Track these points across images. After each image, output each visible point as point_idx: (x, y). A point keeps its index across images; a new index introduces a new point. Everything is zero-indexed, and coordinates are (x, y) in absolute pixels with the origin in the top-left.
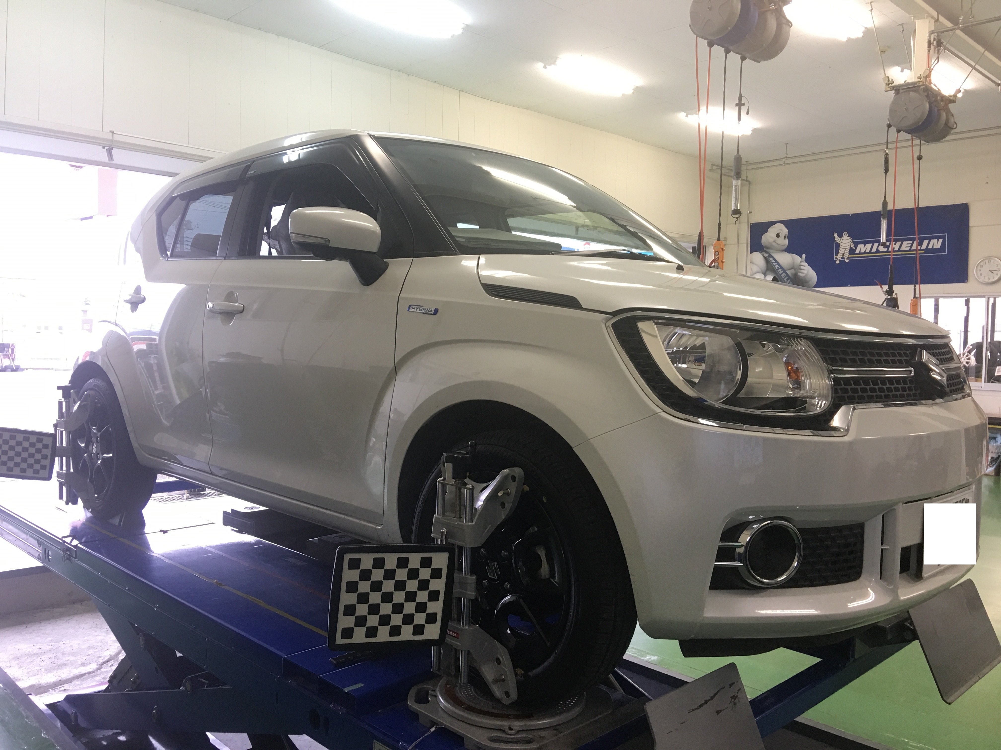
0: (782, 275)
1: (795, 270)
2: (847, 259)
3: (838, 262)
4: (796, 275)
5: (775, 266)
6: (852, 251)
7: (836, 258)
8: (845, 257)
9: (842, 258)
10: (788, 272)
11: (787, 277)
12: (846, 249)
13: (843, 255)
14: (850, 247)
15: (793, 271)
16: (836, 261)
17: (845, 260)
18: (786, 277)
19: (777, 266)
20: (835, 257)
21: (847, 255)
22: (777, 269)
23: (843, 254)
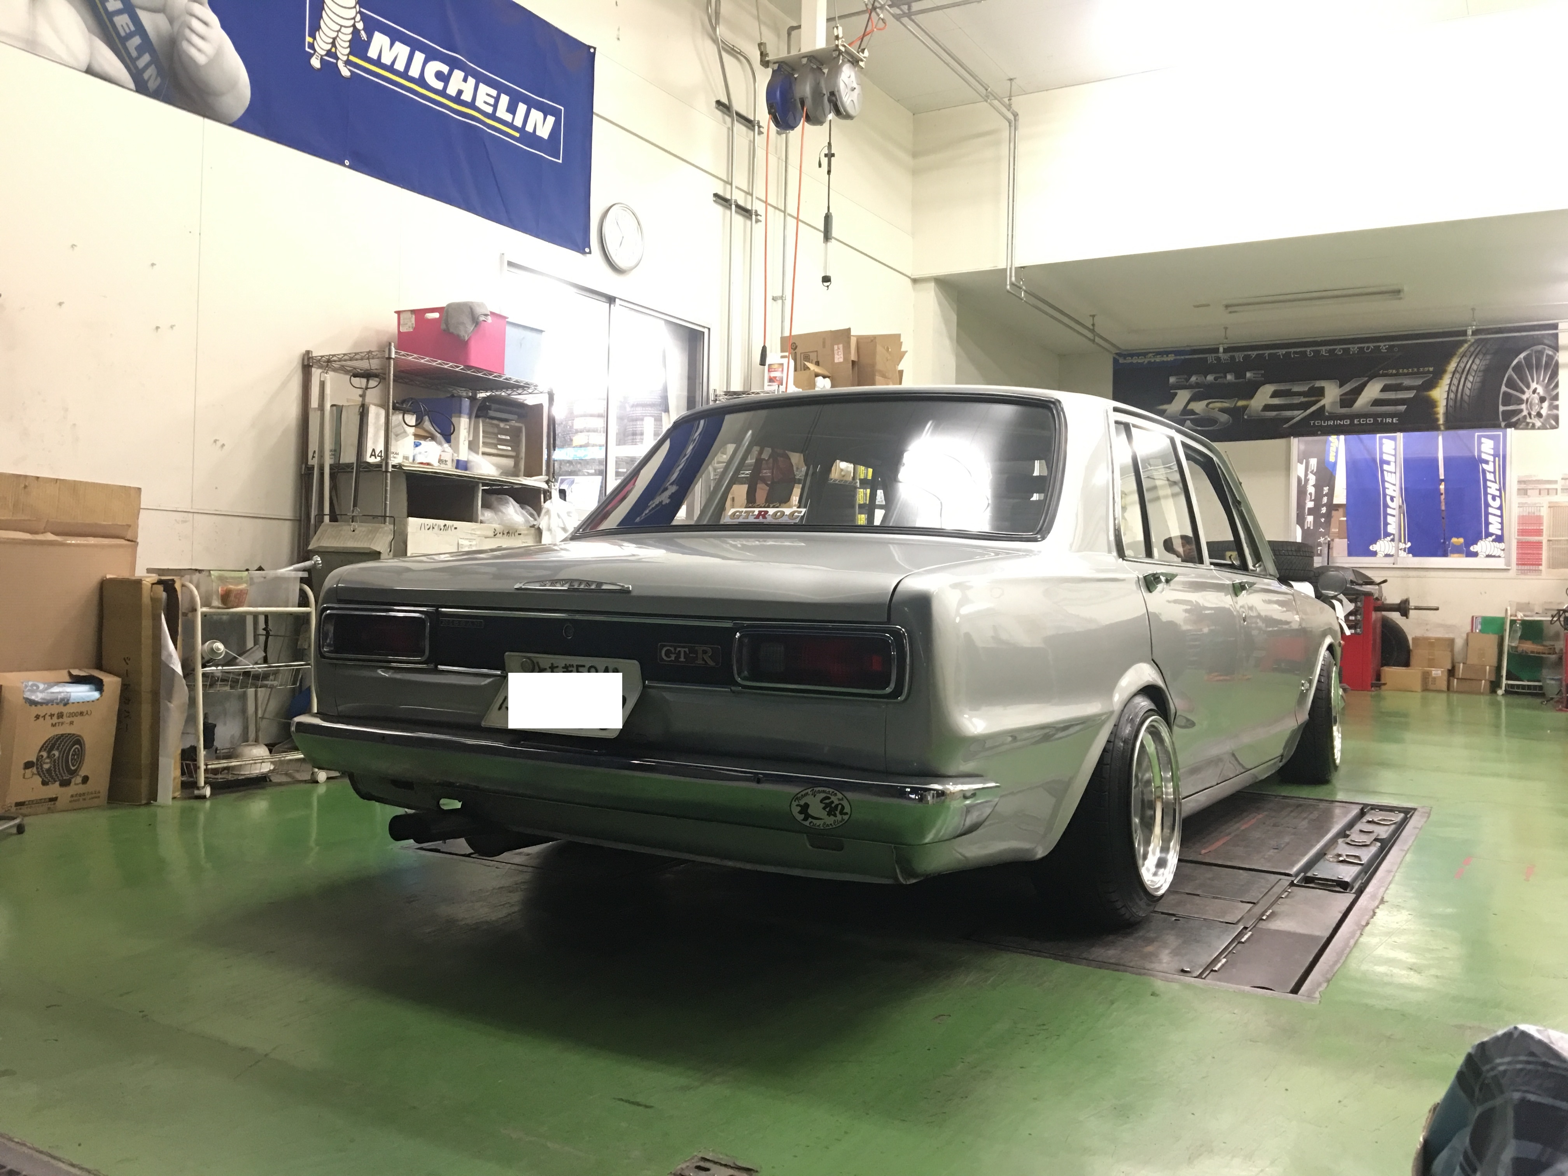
1: (171, 21)
2: (348, 63)
3: (316, 63)
4: (173, 46)
6: (359, 46)
7: (312, 46)
8: (339, 55)
9: (329, 53)
12: (341, 26)
13: (333, 44)
14: (354, 26)
16: (311, 55)
17: (341, 65)
20: (308, 39)
21: (343, 51)
23: (334, 39)
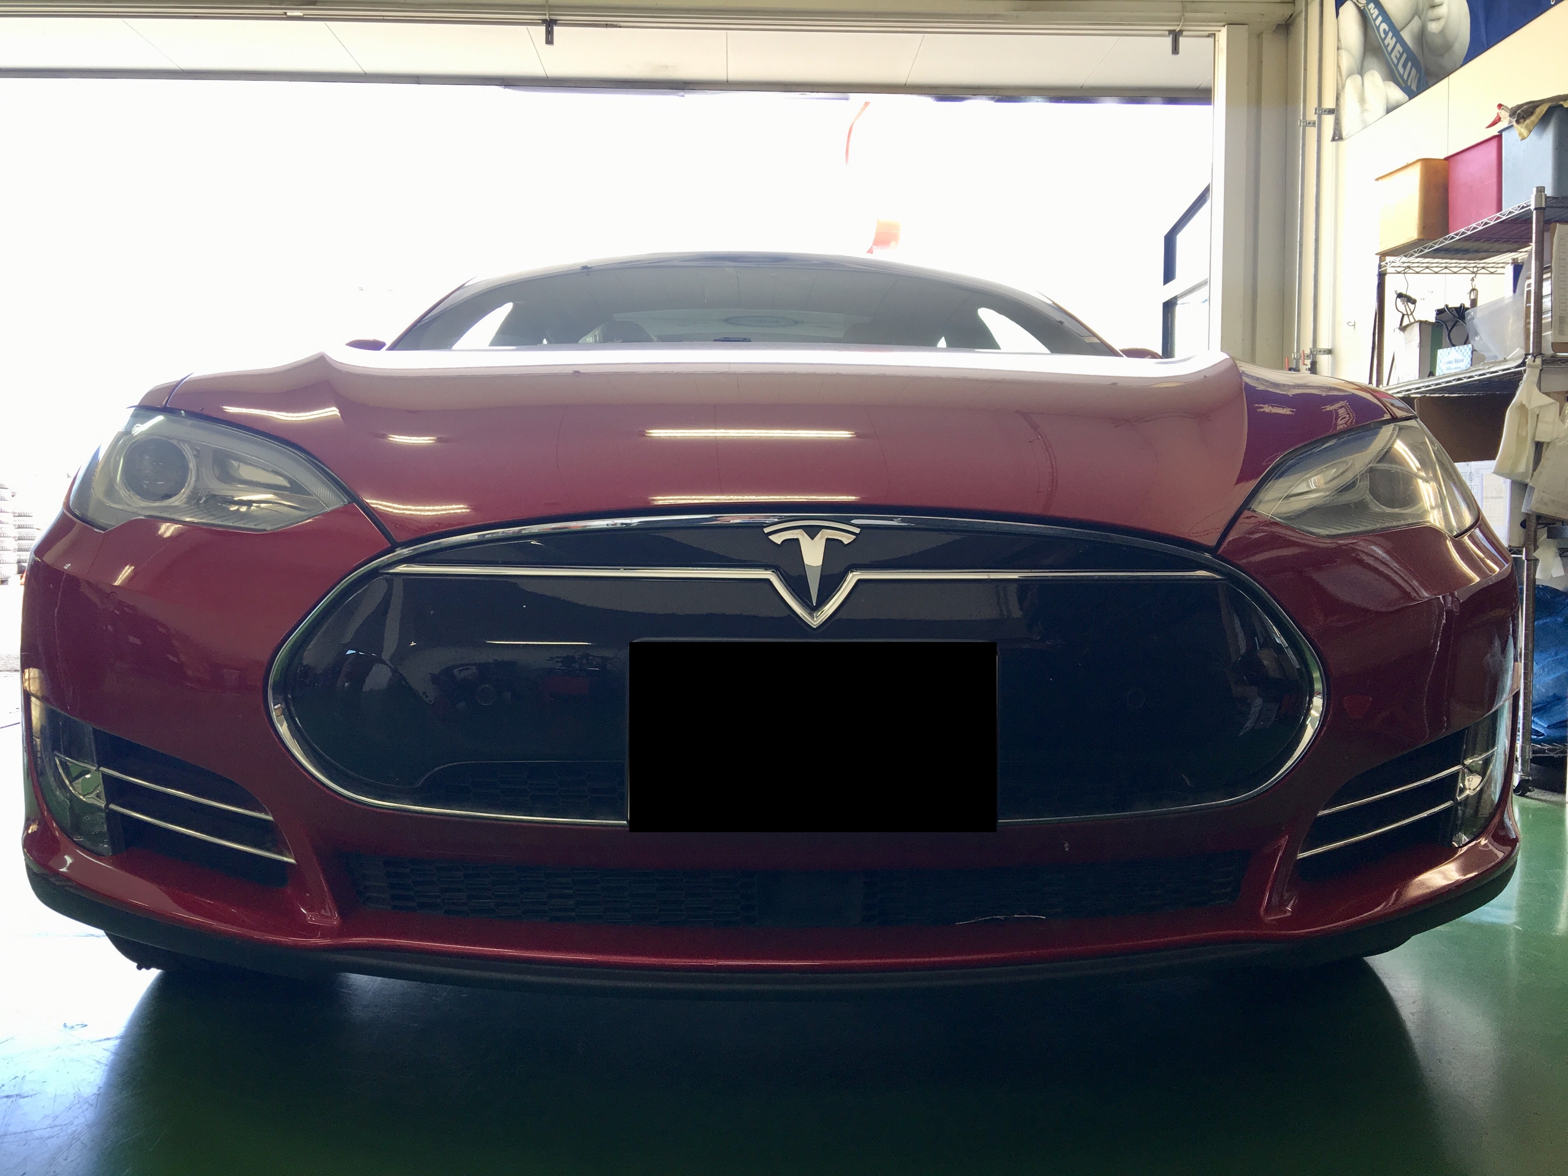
0: (1393, 56)
4: (1422, 36)
5: (1378, 28)
10: (1406, 35)
11: (1405, 56)
15: (1416, 24)
18: (1401, 55)
19: (1384, 26)
22: (1383, 36)
